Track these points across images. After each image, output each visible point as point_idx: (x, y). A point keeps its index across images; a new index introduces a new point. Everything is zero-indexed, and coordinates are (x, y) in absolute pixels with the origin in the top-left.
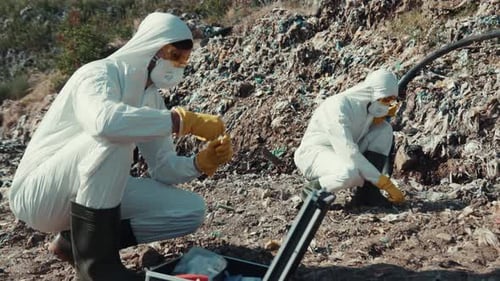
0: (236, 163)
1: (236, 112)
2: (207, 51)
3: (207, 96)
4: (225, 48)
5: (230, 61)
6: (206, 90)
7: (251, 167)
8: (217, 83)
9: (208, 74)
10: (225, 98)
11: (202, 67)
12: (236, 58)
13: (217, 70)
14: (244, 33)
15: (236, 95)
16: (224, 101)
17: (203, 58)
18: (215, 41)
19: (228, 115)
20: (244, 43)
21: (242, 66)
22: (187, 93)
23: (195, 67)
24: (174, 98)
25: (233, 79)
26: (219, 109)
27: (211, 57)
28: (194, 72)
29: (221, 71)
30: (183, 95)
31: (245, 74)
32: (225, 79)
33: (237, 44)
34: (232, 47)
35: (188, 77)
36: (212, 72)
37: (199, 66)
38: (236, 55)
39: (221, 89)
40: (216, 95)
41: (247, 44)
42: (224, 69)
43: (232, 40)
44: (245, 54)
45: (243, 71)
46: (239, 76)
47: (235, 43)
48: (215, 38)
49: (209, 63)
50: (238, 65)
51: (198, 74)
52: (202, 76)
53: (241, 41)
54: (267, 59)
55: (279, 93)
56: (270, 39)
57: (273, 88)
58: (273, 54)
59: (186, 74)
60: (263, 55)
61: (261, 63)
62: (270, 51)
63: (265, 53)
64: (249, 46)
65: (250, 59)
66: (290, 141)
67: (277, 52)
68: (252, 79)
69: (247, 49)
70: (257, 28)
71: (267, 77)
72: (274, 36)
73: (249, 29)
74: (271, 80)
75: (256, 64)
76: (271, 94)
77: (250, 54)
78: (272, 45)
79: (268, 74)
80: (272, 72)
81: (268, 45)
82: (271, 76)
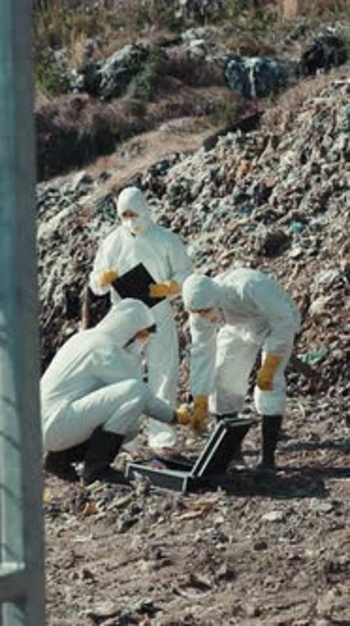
2: (215, 160)
3: (211, 253)
4: (248, 158)
5: (255, 183)
6: (210, 241)
8: (230, 226)
9: (216, 206)
11: (206, 191)
12: (265, 176)
13: (230, 198)
14: (282, 127)
15: (259, 254)
17: (207, 173)
20: (281, 145)
21: (275, 193)
23: (193, 190)
25: (258, 219)
27: (221, 173)
28: (191, 199)
29: (238, 200)
31: (280, 209)
32: (244, 220)
33: (269, 149)
34: (259, 154)
35: (179, 211)
36: (222, 202)
37: (200, 190)
38: (267, 169)
39: (235, 241)
40: (226, 253)
41: (286, 148)
42: (242, 197)
43: (260, 140)
44: (282, 168)
45: (276, 204)
46: (270, 212)
47: (265, 143)
48: (229, 136)
49: (218, 184)
50: (268, 191)
51: (198, 206)
52: (206, 209)
53: (276, 141)
54: (319, 180)
55: (327, 255)
56: (327, 141)
57: (319, 243)
58: (329, 174)
59: (176, 204)
60: (313, 173)
61: (308, 187)
62: (324, 167)
63: (316, 168)
64: (290, 153)
65: (291, 179)
66: (333, 339)
67: (336, 170)
68: (288, 223)
69: (288, 158)
70: (306, 117)
71: (314, 221)
72: (333, 136)
73: (292, 117)
74: (319, 228)
75: (299, 190)
76: (315, 254)
77: (290, 168)
78: (330, 154)
79: (315, 214)
80: (322, 210)
81: (324, 152)
82: (319, 220)
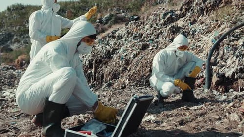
0: (139, 81)
1: (140, 57)
2: (128, 28)
3: (127, 50)
4: (136, 27)
5: (139, 33)
6: (127, 47)
7: (146, 83)
8: (132, 43)
9: (128, 39)
10: (135, 50)
11: (126, 36)
12: (141, 31)
13: (132, 37)
14: (145, 20)
15: (140, 49)
16: (134, 52)
17: (126, 31)
18: (132, 24)
19: (136, 58)
21: (144, 35)
22: (118, 48)
23: (122, 36)
24: (112, 50)
25: (140, 41)
26: (132, 56)
27: (130, 31)
28: (122, 38)
29: (134, 38)
30: (116, 49)
31: (145, 39)
33: (142, 25)
34: (140, 26)
35: (119, 41)
36: (130, 38)
37: (124, 36)
38: (142, 30)
39: (134, 46)
40: (131, 49)
41: (146, 25)
42: (136, 36)
43: (140, 23)
44: (146, 29)
45: (144, 38)
46: (143, 40)
47: (141, 24)
48: (132, 22)
49: (129, 34)
50: (142, 35)
51: (123, 39)
52: (126, 40)
53: (144, 23)
54: (156, 31)
55: (160, 48)
56: (157, 22)
57: (157, 45)
58: (159, 29)
60: (154, 30)
61: (153, 33)
62: (157, 27)
63: (155, 28)
64: (148, 26)
65: (148, 32)
67: (160, 28)
68: (148, 41)
69: (147, 27)
70: (152, 17)
71: (155, 40)
72: (159, 20)
73: (148, 17)
74: (157, 42)
75: (150, 34)
76: (157, 48)
77: (148, 29)
78: (158, 25)
79: (156, 39)
80: (158, 38)
81: (157, 25)
82: (157, 40)
